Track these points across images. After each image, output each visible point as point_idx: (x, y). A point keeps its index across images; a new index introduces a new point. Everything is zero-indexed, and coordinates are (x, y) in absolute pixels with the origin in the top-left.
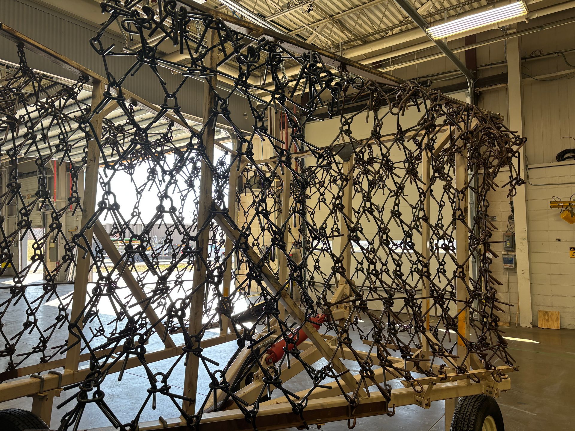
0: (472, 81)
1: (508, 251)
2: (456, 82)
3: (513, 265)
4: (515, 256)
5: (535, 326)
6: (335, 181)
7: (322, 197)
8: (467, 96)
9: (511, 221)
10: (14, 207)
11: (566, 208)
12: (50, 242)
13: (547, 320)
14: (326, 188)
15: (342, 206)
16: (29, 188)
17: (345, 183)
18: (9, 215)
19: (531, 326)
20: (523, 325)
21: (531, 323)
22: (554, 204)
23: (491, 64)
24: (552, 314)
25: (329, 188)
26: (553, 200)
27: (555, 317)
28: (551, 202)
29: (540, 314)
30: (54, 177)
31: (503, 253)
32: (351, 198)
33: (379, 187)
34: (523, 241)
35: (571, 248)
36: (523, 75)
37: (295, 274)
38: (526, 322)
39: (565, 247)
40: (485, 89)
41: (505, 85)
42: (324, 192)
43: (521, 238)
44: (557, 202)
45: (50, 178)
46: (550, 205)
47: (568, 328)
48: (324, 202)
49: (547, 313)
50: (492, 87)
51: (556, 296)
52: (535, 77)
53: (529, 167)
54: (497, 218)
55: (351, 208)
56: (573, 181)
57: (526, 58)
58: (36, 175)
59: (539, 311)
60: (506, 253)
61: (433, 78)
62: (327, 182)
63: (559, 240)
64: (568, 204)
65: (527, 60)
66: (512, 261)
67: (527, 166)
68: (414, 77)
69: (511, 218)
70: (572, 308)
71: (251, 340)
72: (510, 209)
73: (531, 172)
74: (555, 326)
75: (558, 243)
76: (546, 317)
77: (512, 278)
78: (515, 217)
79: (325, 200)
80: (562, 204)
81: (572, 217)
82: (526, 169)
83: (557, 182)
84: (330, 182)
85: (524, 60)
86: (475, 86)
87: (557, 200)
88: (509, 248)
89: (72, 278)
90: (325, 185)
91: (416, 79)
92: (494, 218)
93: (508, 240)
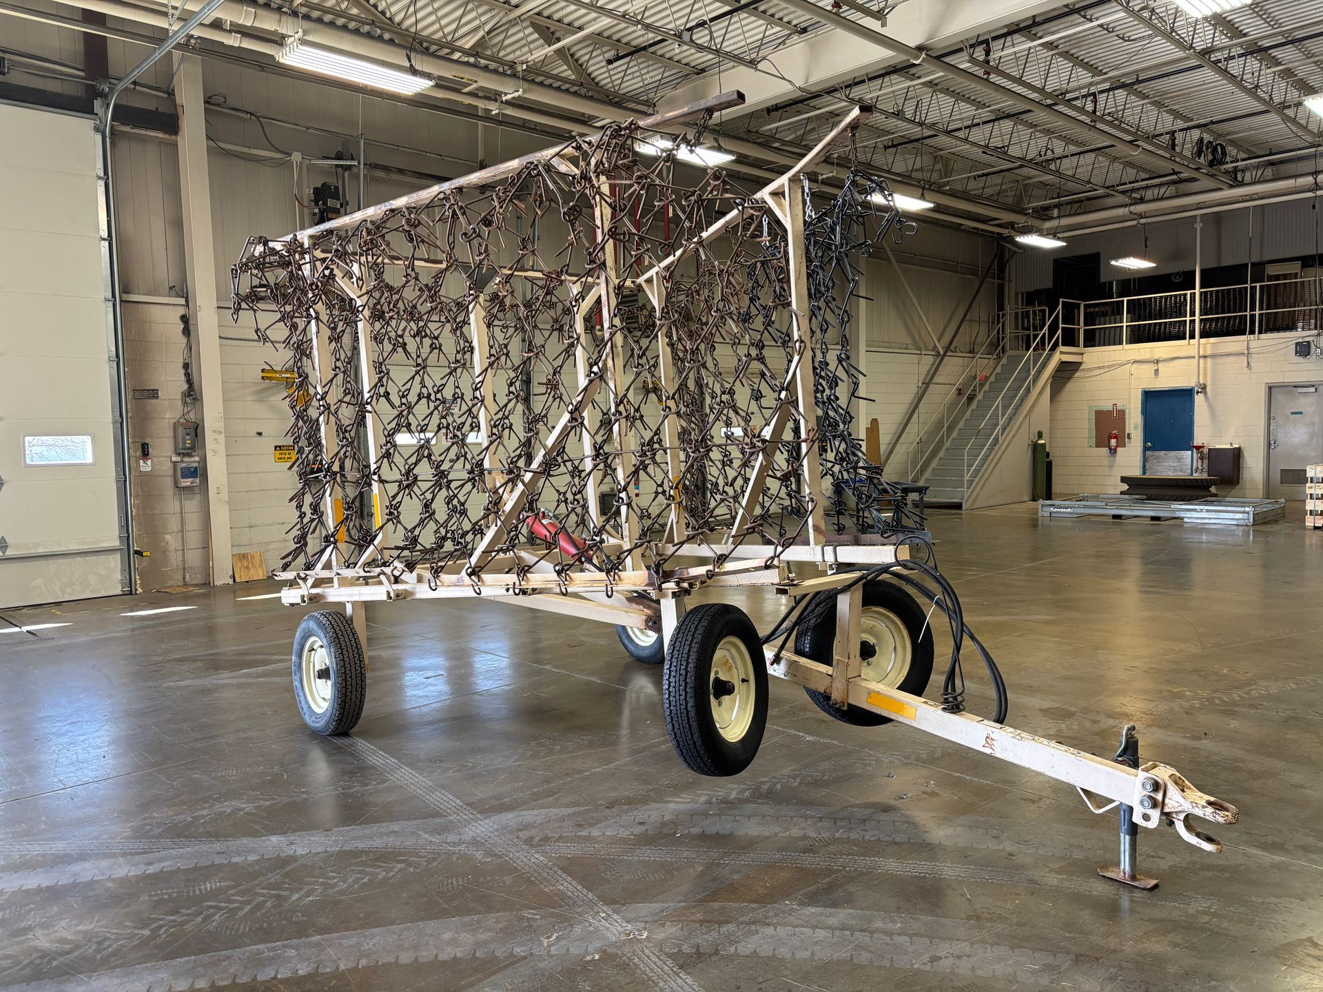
1: (188, 455)
3: (198, 481)
4: (205, 461)
9: (189, 400)
13: (248, 568)
19: (231, 582)
20: (217, 582)
21: (231, 577)
22: (266, 374)
23: (136, 83)
24: (253, 556)
26: (264, 368)
28: (263, 371)
29: (235, 561)
31: (173, 459)
34: (217, 436)
35: (276, 447)
38: (223, 575)
39: (268, 444)
43: (215, 431)
44: (267, 371)
46: (261, 374)
49: (247, 556)
50: (143, 132)
51: (255, 526)
54: (160, 394)
57: (215, 105)
59: (234, 555)
60: (179, 459)
63: (260, 434)
65: (216, 108)
69: (190, 394)
74: (259, 575)
75: (259, 438)
76: (244, 564)
77: (189, 504)
87: (267, 367)
88: (188, 448)
92: (154, 394)
93: (188, 434)
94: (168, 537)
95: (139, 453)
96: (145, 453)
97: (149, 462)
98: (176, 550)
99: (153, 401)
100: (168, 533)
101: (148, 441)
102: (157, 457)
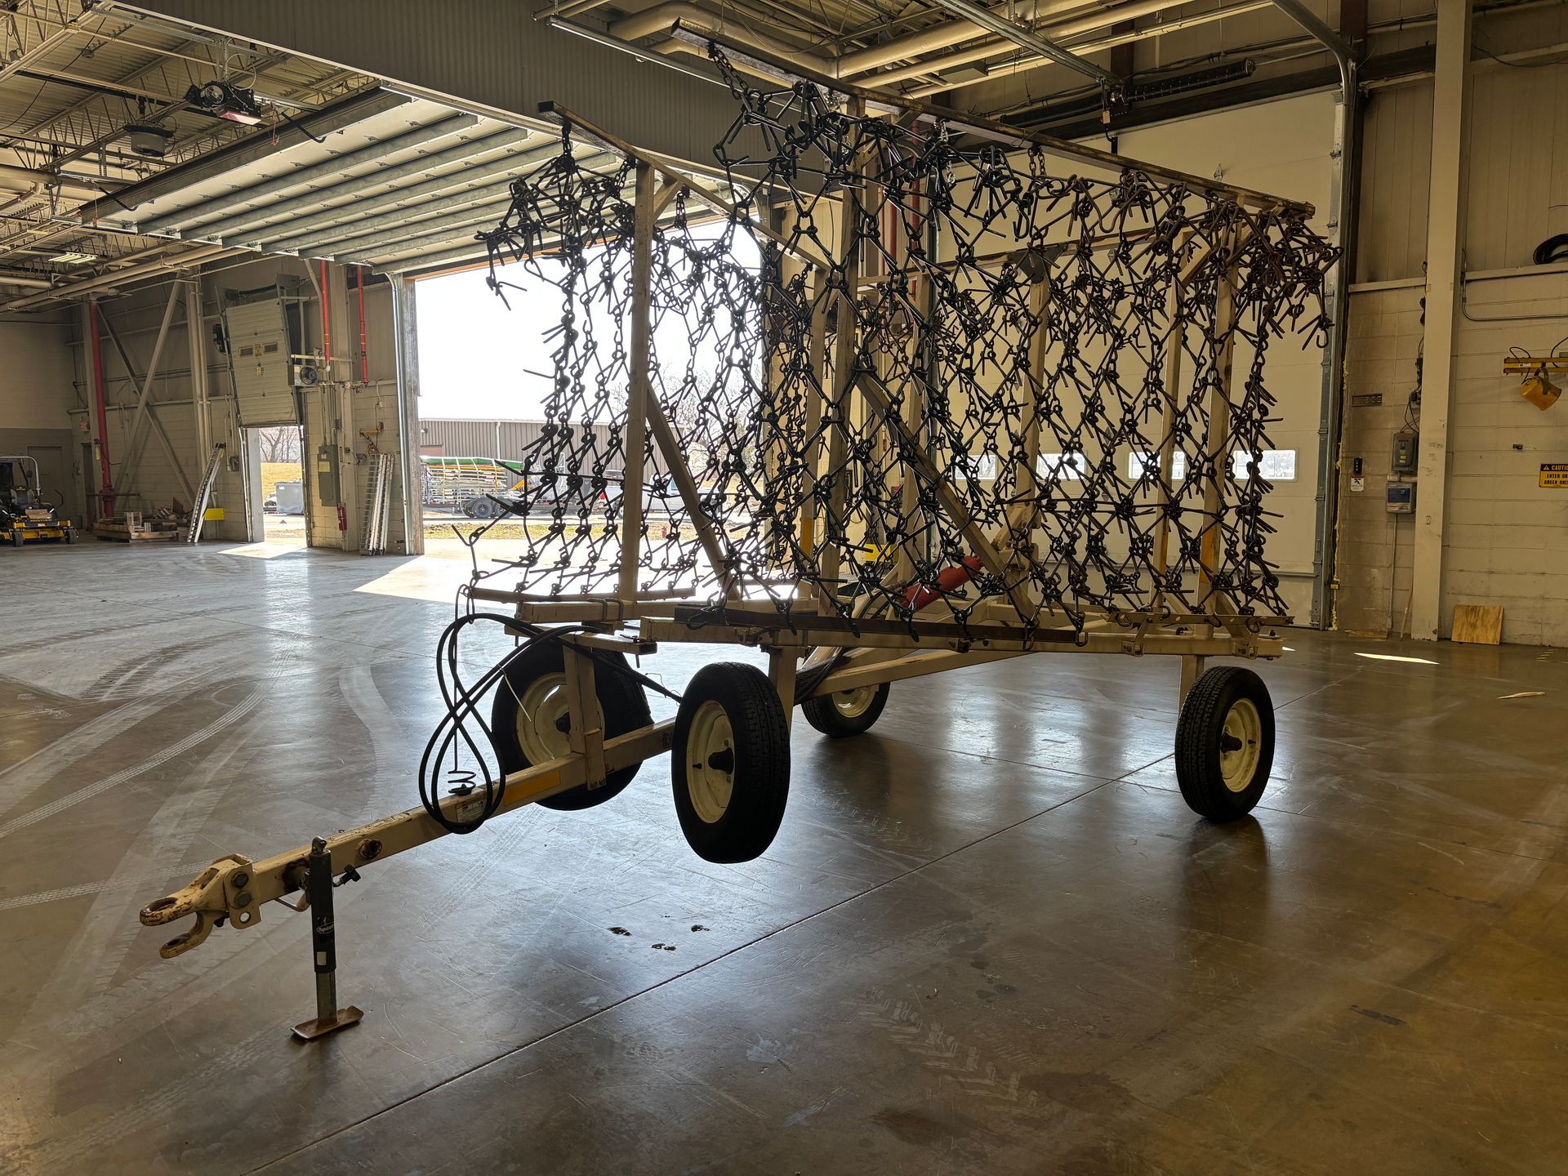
0: (1352, 65)
1: (1402, 473)
2: (1315, 64)
3: (1409, 506)
4: (1415, 484)
5: (1444, 638)
6: (1014, 320)
7: (988, 350)
8: (1338, 101)
9: (1414, 406)
10: (221, 374)
11: (1537, 374)
12: (320, 459)
13: (1474, 626)
14: (997, 333)
15: (1028, 362)
16: (258, 330)
17: (1033, 328)
18: (210, 395)
19: (1434, 638)
20: (1416, 636)
21: (1434, 632)
22: (1512, 365)
23: (1402, 22)
24: (1486, 612)
25: (1002, 332)
26: (1512, 356)
27: (1491, 618)
28: (1506, 361)
29: (1459, 614)
30: (317, 302)
31: (1389, 478)
32: (1042, 353)
33: (1097, 331)
34: (1435, 451)
35: (1543, 466)
36: (1475, 51)
37: (958, 459)
38: (1424, 627)
39: (1531, 463)
40: (1381, 83)
41: (1431, 74)
42: (992, 341)
43: (1432, 444)
44: (1518, 360)
45: (306, 304)
46: (1503, 366)
47: (1518, 641)
48: (993, 359)
49: (1474, 610)
50: (1400, 80)
51: (1499, 573)
52: (1500, 58)
53: (1469, 276)
54: (1384, 400)
55: (1042, 369)
56: (1564, 313)
57: (1484, 8)
58: (275, 296)
59: (1458, 606)
60: (1396, 478)
61: (1260, 52)
62: (998, 320)
63: (1518, 448)
64: (1539, 365)
65: (1488, 12)
66: (1407, 496)
67: (1463, 273)
68: (1215, 51)
69: (1415, 397)
70: (1532, 598)
71: (903, 535)
72: (1416, 377)
73: (1471, 290)
74: (1490, 637)
75: (1518, 454)
76: (1472, 619)
77: (1403, 534)
78: (1423, 396)
79: (994, 355)
80: (1529, 365)
81: (1545, 393)
82: (1462, 283)
83: (1528, 314)
84: (1005, 321)
85: (1482, 13)
86: (1358, 77)
87: (1521, 355)
88: (1404, 466)
89: (379, 543)
90: (995, 326)
91: (1218, 55)
92: (1376, 399)
93: (1403, 448)
94: (1375, 571)
95: (1351, 470)
96: (1358, 472)
97: (1362, 481)
98: (1384, 589)
99: (1375, 409)
100: (1375, 567)
101: (1363, 456)
102: (1372, 475)
